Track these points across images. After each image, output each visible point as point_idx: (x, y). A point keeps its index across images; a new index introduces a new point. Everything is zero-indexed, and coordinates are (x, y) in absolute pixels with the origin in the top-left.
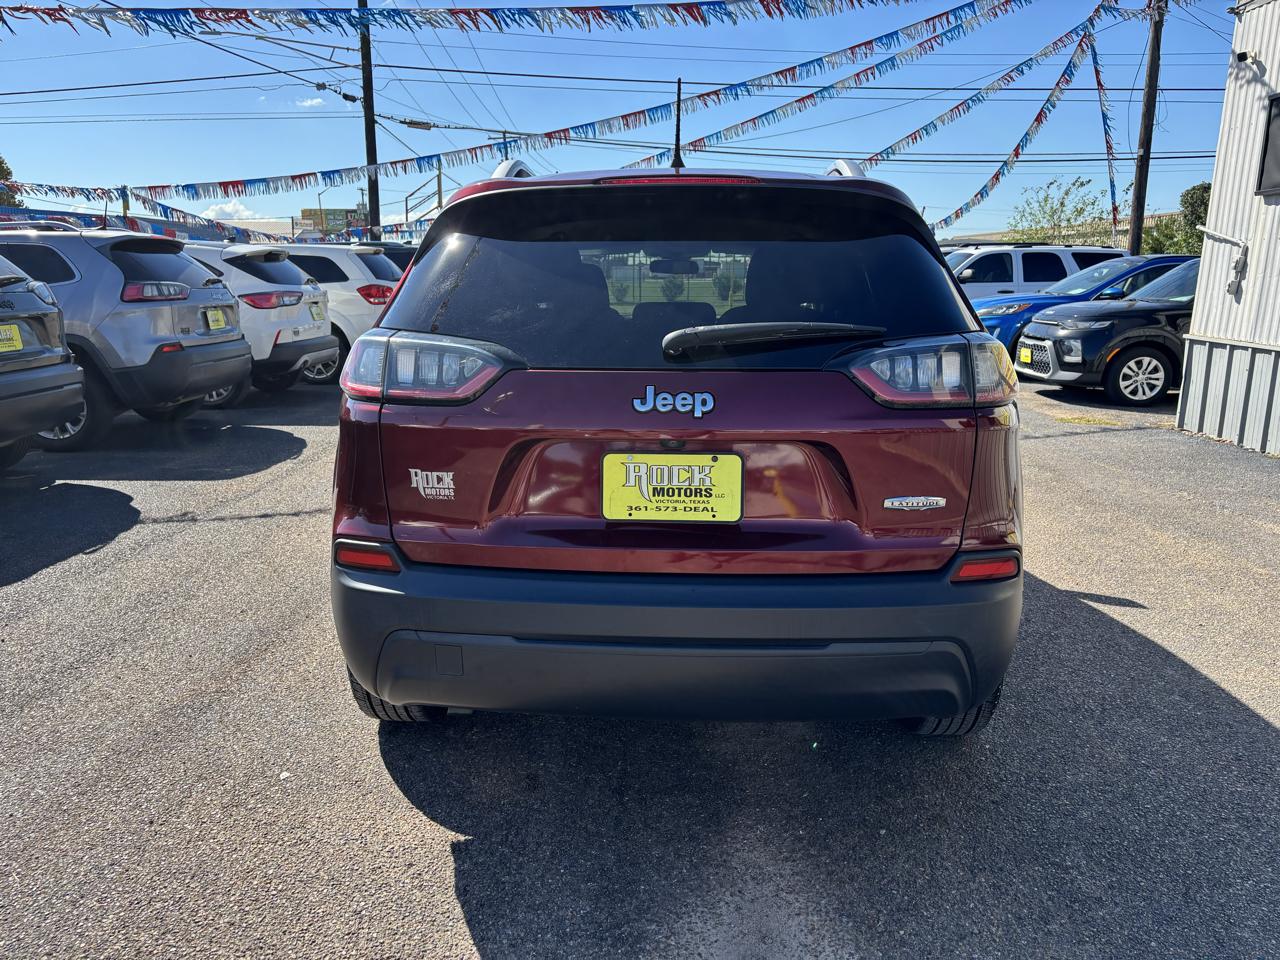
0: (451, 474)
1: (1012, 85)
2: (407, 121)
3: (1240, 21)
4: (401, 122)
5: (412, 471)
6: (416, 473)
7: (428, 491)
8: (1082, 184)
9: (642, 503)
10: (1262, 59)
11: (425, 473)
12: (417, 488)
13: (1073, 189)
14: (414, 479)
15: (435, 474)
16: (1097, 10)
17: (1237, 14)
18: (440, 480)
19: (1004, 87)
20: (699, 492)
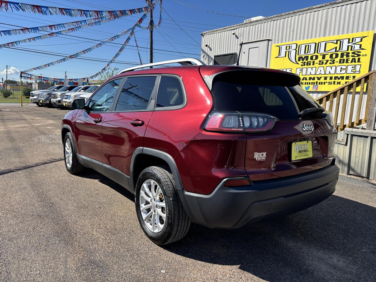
0: (266, 153)
1: (112, 42)
3: (203, 37)
5: (255, 153)
6: (256, 154)
7: (258, 159)
8: (116, 69)
9: (297, 155)
10: (210, 47)
11: (259, 153)
12: (255, 158)
13: (114, 71)
14: (255, 155)
15: (261, 153)
16: (135, 25)
17: (202, 35)
18: (262, 155)
19: (109, 42)
20: (306, 151)
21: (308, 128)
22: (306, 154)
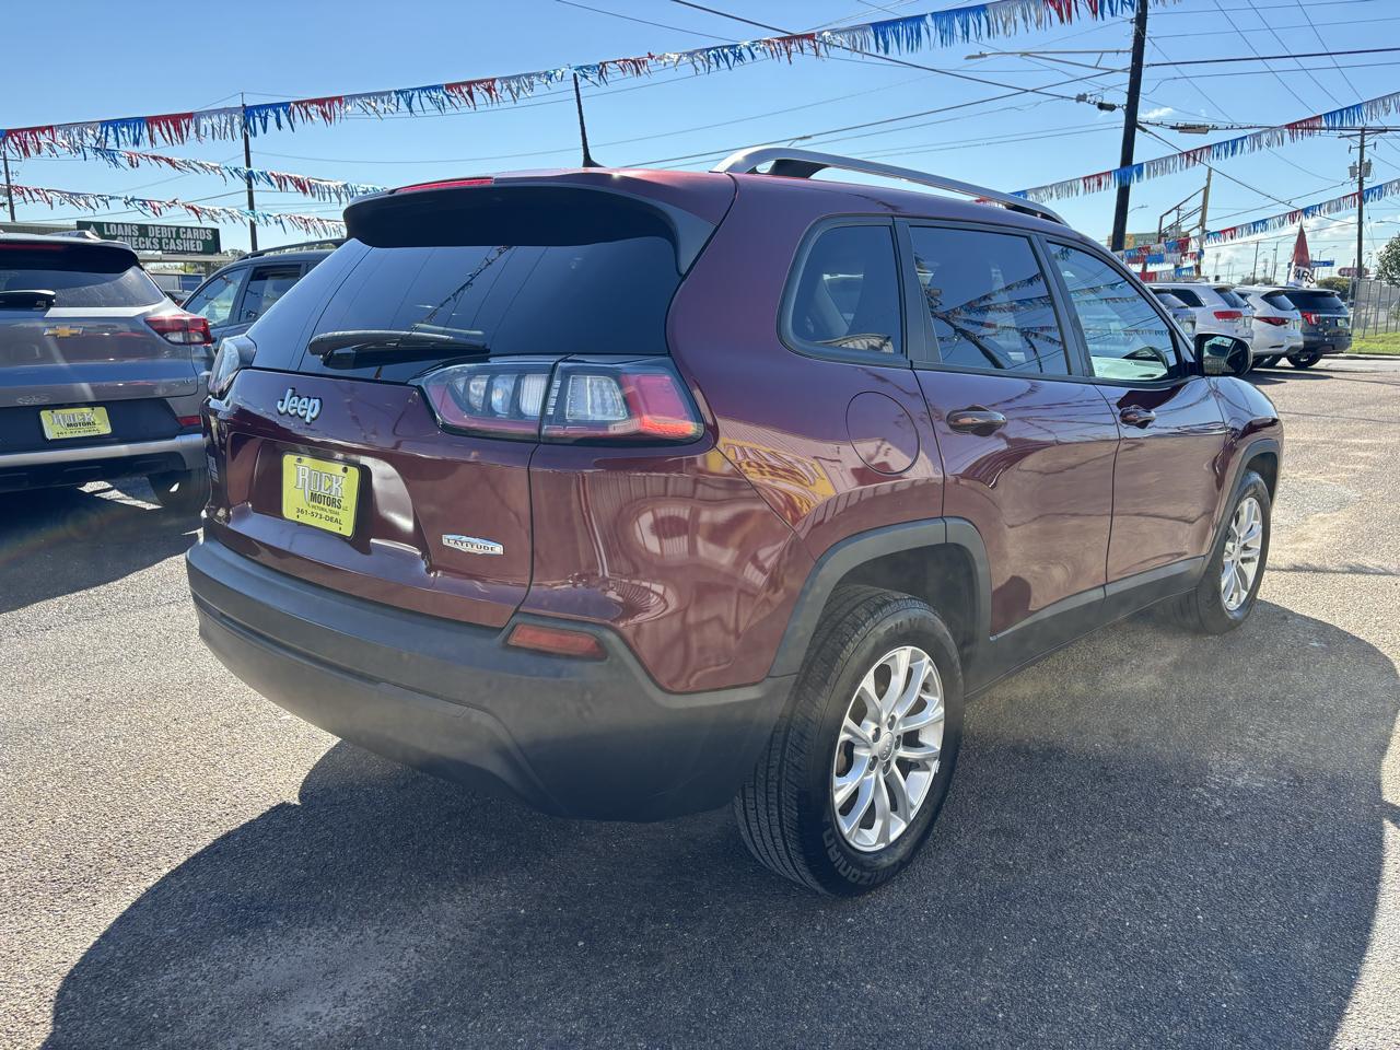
2: (1180, 125)
4: (1172, 128)
9: (304, 506)
20: (333, 502)
21: (295, 405)
22: (335, 516)
